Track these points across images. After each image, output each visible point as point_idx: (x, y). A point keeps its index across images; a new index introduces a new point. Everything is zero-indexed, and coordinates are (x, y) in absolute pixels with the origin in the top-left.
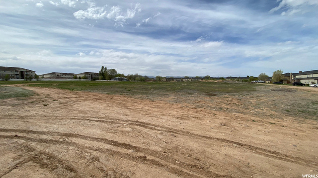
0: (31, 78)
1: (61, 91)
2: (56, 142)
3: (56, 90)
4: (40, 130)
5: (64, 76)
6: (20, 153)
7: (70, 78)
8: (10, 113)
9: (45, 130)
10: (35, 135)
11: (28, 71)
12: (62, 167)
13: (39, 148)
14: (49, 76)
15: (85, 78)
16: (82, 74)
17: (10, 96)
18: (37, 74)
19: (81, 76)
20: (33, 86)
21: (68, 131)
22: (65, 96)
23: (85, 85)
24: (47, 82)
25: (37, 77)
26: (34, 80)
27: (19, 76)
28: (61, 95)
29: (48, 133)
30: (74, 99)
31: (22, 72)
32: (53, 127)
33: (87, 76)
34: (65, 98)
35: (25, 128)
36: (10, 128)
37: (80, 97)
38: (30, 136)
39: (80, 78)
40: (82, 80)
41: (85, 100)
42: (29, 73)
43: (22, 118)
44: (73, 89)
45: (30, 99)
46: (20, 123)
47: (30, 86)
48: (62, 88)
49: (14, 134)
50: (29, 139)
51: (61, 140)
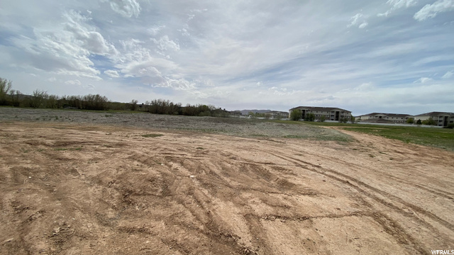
0: (346, 120)
1: (387, 140)
2: (399, 210)
3: (380, 139)
4: (372, 185)
5: (390, 119)
6: (356, 202)
7: (399, 122)
8: (336, 156)
9: (379, 188)
10: (368, 190)
11: (344, 111)
12: (414, 247)
13: (378, 207)
14: (367, 118)
15: (430, 123)
16: (424, 115)
17: (329, 139)
18: (353, 115)
19: (423, 119)
20: (350, 130)
21: (414, 202)
22: (395, 148)
23: (430, 136)
24: (364, 125)
25: (352, 119)
26: (349, 122)
27: (334, 118)
28: (388, 147)
29: (385, 193)
30: (412, 156)
31: (338, 113)
32: (391, 189)
33: (434, 119)
34: (396, 151)
35: (355, 177)
36: (339, 171)
37: (423, 155)
38: (362, 187)
39: (419, 122)
40: (423, 126)
41: (435, 163)
42: (344, 114)
43: (349, 165)
44: (408, 141)
45: (351, 145)
46: (348, 170)
47: (345, 129)
48: (388, 137)
49: (345, 179)
50: (362, 191)
51: (406, 210)
